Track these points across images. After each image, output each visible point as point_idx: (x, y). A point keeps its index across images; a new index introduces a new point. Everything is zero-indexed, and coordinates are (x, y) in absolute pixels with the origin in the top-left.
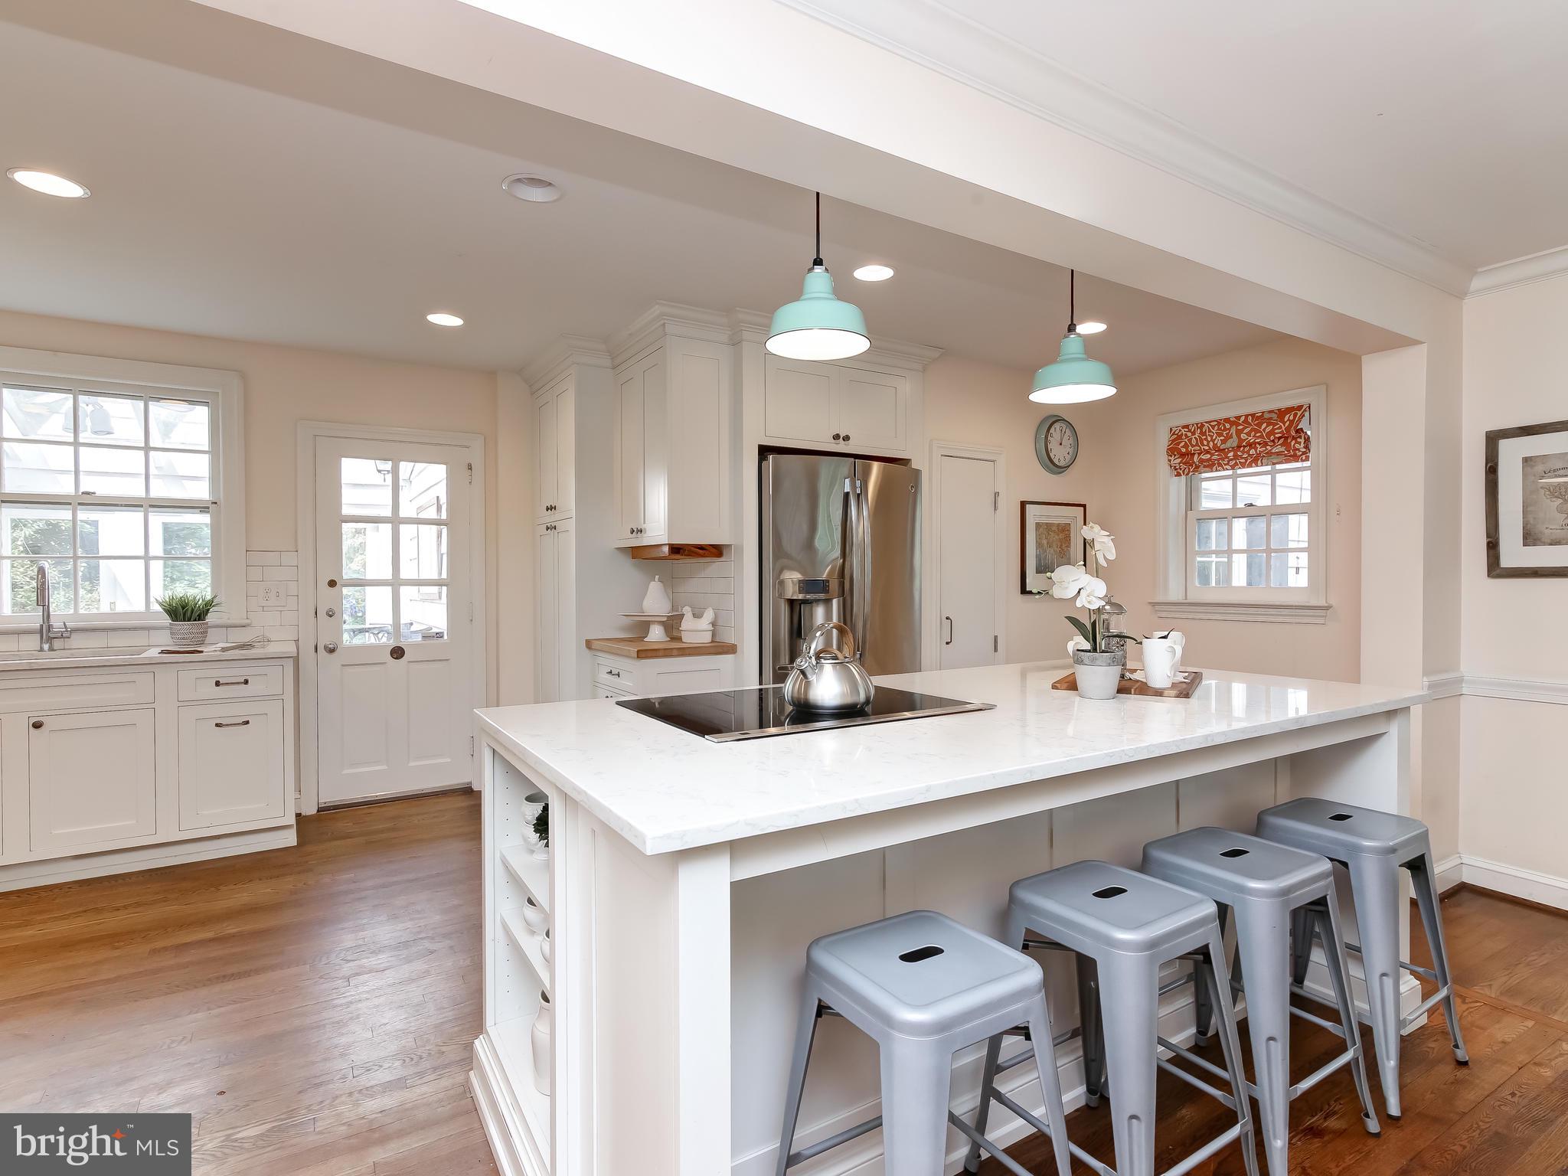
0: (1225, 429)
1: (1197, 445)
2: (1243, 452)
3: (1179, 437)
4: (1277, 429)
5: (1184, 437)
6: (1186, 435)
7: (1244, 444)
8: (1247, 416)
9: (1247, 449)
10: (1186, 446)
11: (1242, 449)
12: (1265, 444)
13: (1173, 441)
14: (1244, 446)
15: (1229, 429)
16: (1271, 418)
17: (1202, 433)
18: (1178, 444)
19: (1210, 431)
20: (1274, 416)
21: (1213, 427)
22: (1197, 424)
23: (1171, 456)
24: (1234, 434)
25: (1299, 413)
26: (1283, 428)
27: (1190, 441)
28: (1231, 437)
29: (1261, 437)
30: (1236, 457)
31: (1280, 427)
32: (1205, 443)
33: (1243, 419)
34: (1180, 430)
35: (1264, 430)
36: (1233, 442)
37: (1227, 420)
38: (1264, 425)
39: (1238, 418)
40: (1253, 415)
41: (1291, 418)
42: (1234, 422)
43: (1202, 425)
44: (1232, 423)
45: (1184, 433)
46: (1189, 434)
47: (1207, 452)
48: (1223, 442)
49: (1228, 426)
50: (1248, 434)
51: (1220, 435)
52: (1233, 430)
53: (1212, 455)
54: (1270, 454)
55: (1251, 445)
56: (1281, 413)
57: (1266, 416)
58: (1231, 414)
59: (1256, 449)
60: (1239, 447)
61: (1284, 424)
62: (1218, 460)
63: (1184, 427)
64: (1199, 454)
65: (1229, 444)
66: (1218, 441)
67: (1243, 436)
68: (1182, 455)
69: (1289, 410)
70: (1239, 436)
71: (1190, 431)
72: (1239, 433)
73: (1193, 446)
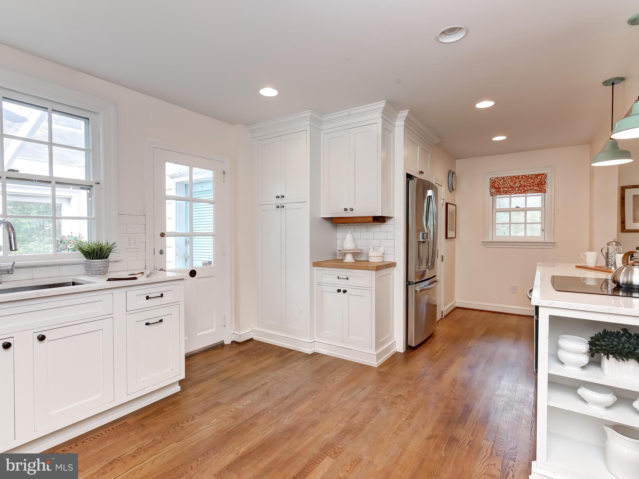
0: (514, 180)
1: (502, 185)
2: (522, 188)
3: (495, 182)
4: (535, 181)
5: (496, 182)
6: (497, 181)
7: (523, 185)
8: (522, 176)
9: (523, 187)
10: (498, 185)
11: (521, 187)
12: (530, 186)
13: (492, 183)
14: (522, 186)
15: (516, 180)
16: (532, 177)
17: (504, 180)
18: (495, 184)
19: (507, 180)
20: (534, 177)
21: (509, 179)
22: (502, 177)
23: (491, 188)
24: (518, 182)
25: (543, 176)
26: (538, 181)
27: (499, 183)
28: (517, 183)
29: (529, 183)
30: (518, 190)
31: (537, 181)
32: (506, 184)
33: (521, 177)
34: (495, 179)
35: (530, 181)
36: (518, 185)
37: (514, 177)
38: (530, 179)
39: (519, 176)
40: (525, 176)
41: (540, 177)
42: (518, 177)
43: (504, 178)
44: (516, 178)
45: (496, 180)
46: (499, 181)
47: (507, 188)
48: (514, 184)
49: (515, 179)
50: (524, 182)
51: (512, 182)
52: (517, 180)
53: (509, 189)
54: (532, 189)
55: (524, 186)
56: (536, 176)
57: (530, 176)
58: (516, 174)
59: (527, 188)
60: (520, 186)
61: (538, 179)
62: (511, 191)
63: (496, 178)
64: (503, 188)
65: (516, 185)
66: (512, 184)
67: (521, 183)
68: (496, 188)
69: (539, 175)
70: (520, 183)
71: (499, 180)
72: (520, 181)
73: (501, 185)
